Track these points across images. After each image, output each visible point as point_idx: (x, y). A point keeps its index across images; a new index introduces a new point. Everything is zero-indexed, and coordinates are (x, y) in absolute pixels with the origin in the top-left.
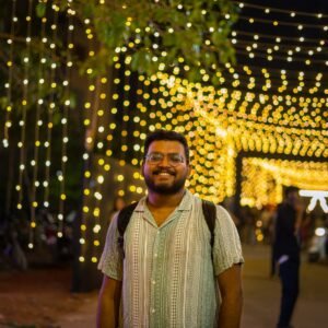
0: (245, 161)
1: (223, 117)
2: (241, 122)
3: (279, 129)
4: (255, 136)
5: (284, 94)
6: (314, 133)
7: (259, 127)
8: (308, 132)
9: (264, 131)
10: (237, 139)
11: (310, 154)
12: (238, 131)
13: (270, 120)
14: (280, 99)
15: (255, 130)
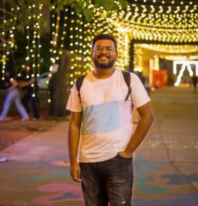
0: (135, 45)
1: (122, 23)
2: (132, 26)
3: (153, 29)
4: (140, 32)
5: (154, 13)
6: (173, 30)
7: (142, 28)
8: (170, 30)
9: (145, 30)
10: (130, 33)
11: (172, 41)
12: (131, 30)
13: (148, 25)
14: (152, 15)
15: (140, 29)
